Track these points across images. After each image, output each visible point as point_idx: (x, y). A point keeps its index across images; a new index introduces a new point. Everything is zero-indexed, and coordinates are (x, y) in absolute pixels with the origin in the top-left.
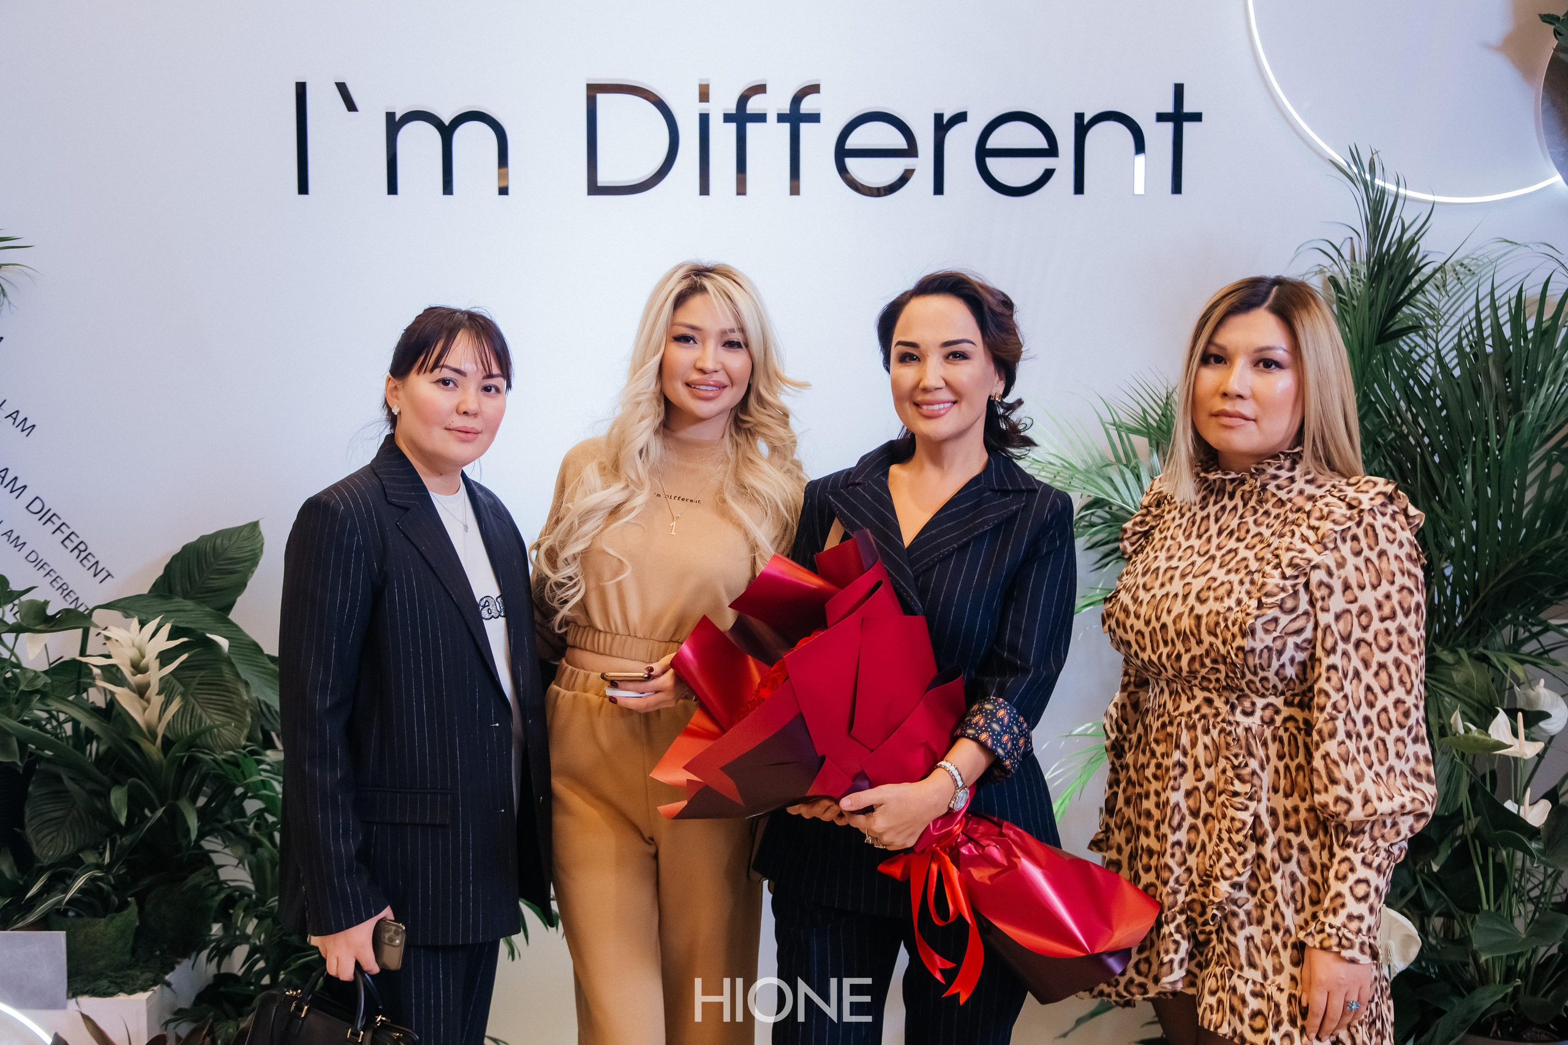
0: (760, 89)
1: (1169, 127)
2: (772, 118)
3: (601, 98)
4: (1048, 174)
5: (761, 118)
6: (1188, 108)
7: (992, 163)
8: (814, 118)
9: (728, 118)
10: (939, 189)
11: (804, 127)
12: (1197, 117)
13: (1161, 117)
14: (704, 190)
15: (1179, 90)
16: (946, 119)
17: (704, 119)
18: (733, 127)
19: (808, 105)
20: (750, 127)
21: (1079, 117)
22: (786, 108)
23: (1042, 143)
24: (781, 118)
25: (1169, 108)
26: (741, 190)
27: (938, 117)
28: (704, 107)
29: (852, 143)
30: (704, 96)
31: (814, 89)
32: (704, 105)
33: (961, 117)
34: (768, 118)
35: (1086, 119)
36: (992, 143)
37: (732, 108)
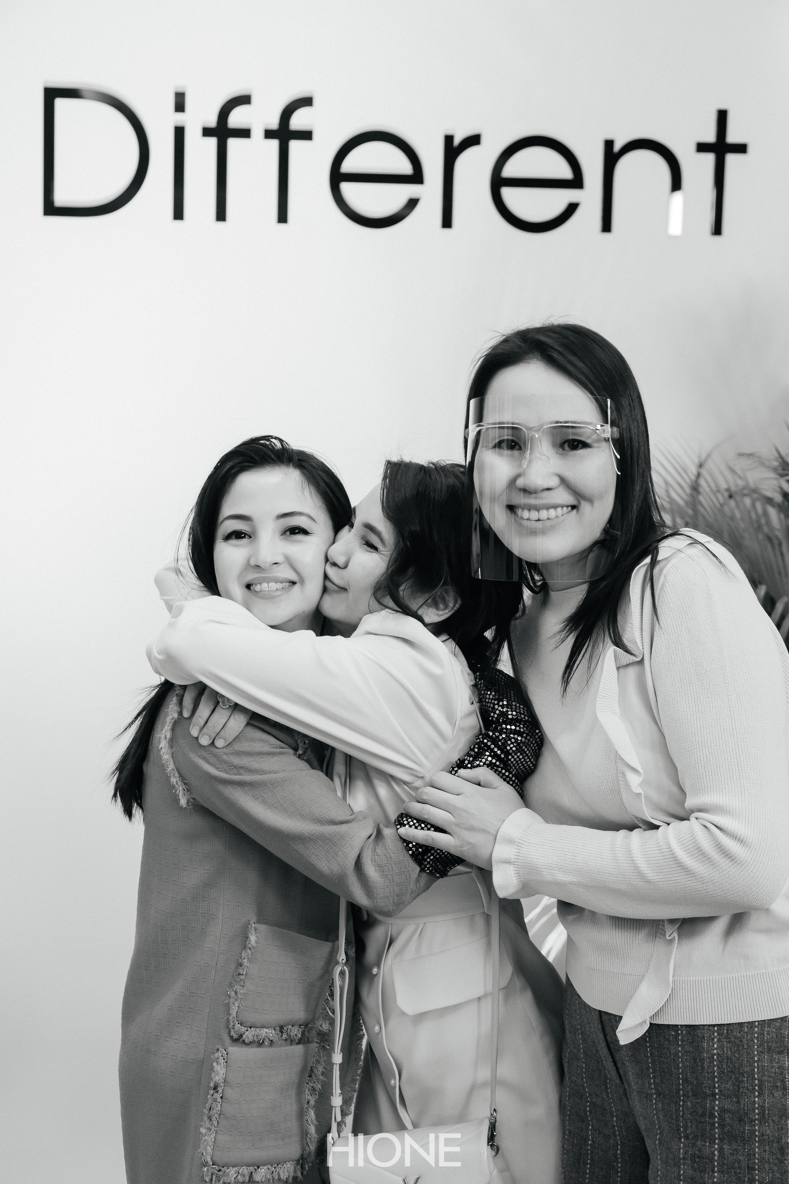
0: (244, 100)
1: (710, 158)
2: (258, 133)
3: (60, 103)
4: (572, 209)
5: (245, 133)
6: (732, 138)
7: (508, 194)
8: (306, 135)
9: (207, 132)
10: (447, 222)
11: (294, 145)
12: (741, 149)
13: (702, 148)
14: (178, 214)
15: (722, 116)
16: (457, 141)
17: (179, 133)
18: (212, 142)
19: (298, 121)
20: (233, 143)
21: (609, 144)
22: (274, 123)
23: (565, 172)
24: (269, 134)
25: (710, 137)
26: (221, 215)
27: (449, 139)
28: (180, 119)
29: (348, 165)
30: (180, 106)
31: (307, 102)
32: (180, 115)
33: (474, 140)
34: (253, 133)
35: (617, 147)
36: (510, 170)
37: (212, 121)
